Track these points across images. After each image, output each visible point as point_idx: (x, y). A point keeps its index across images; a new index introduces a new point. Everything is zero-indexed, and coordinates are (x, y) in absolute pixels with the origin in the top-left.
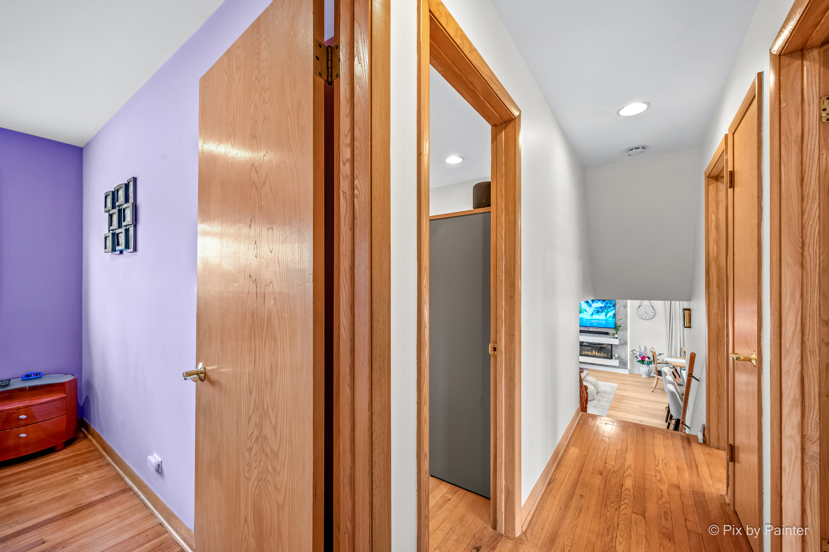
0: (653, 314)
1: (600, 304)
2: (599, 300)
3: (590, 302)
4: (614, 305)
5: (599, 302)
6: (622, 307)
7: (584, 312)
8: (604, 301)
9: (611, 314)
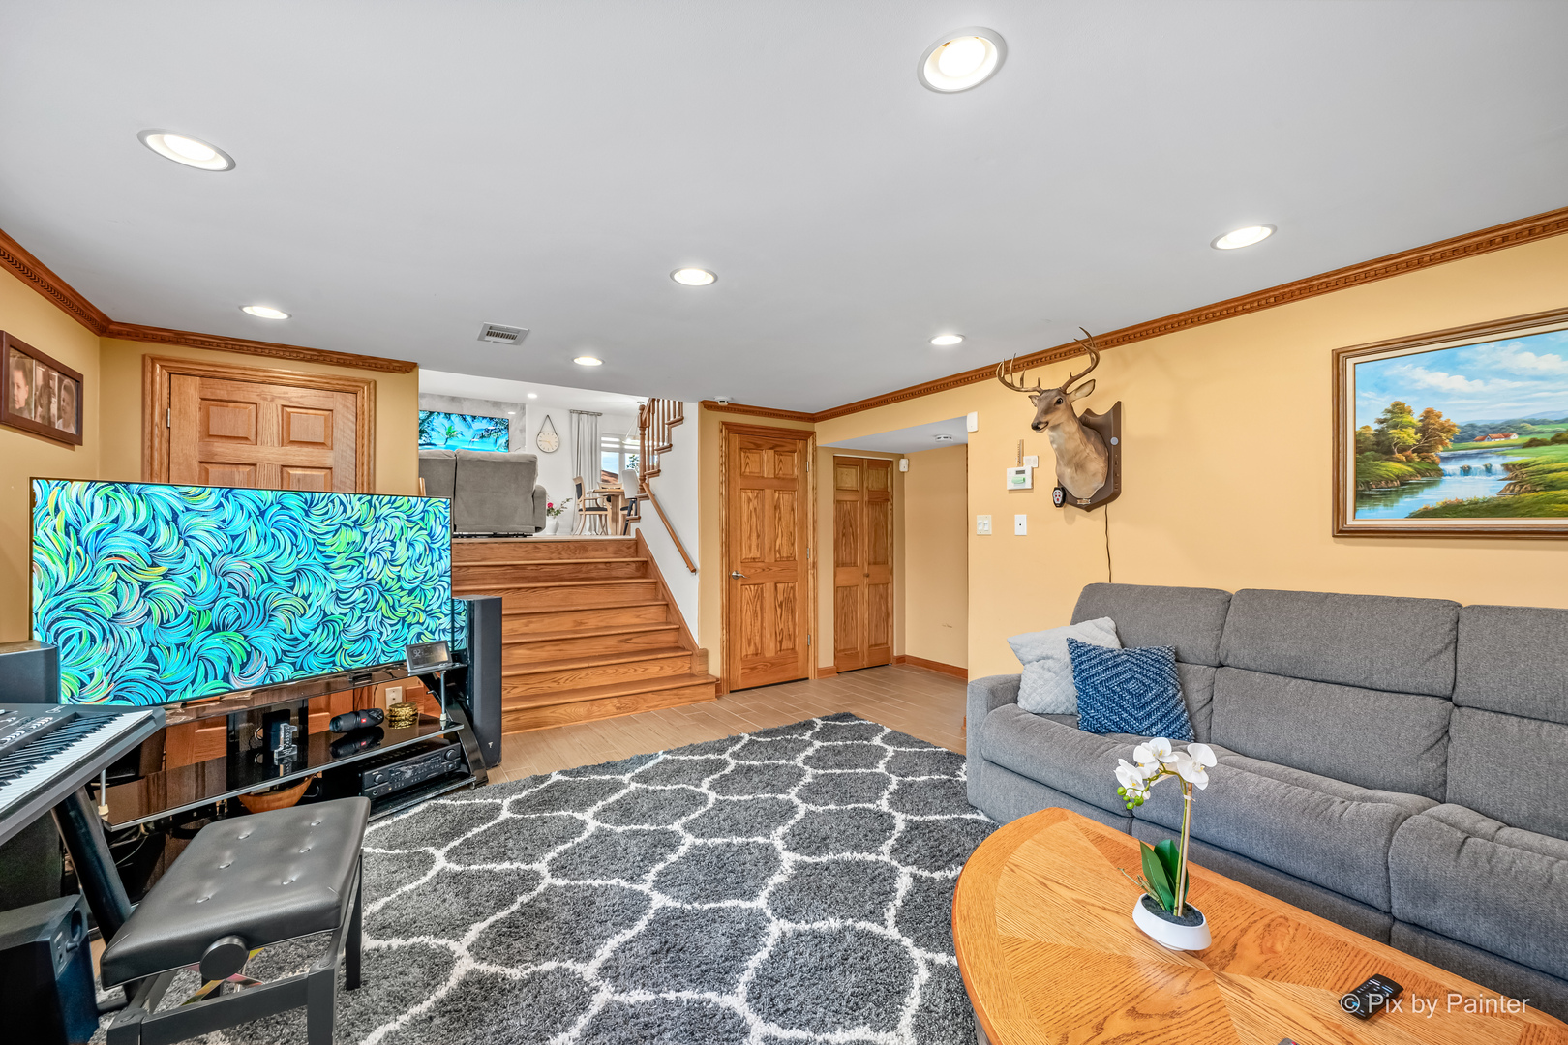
0: (557, 444)
1: (485, 425)
2: (484, 418)
3: (469, 419)
4: (507, 427)
5: (485, 421)
6: (518, 431)
7: (459, 436)
8: (491, 419)
9: (502, 441)
